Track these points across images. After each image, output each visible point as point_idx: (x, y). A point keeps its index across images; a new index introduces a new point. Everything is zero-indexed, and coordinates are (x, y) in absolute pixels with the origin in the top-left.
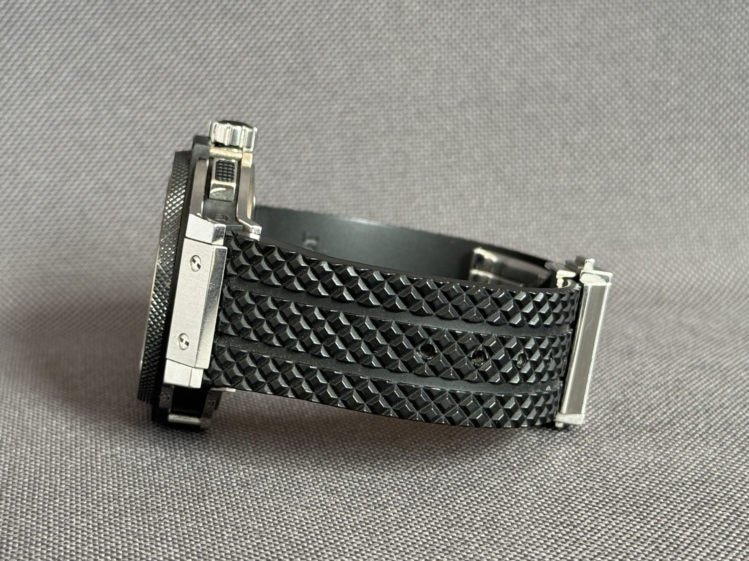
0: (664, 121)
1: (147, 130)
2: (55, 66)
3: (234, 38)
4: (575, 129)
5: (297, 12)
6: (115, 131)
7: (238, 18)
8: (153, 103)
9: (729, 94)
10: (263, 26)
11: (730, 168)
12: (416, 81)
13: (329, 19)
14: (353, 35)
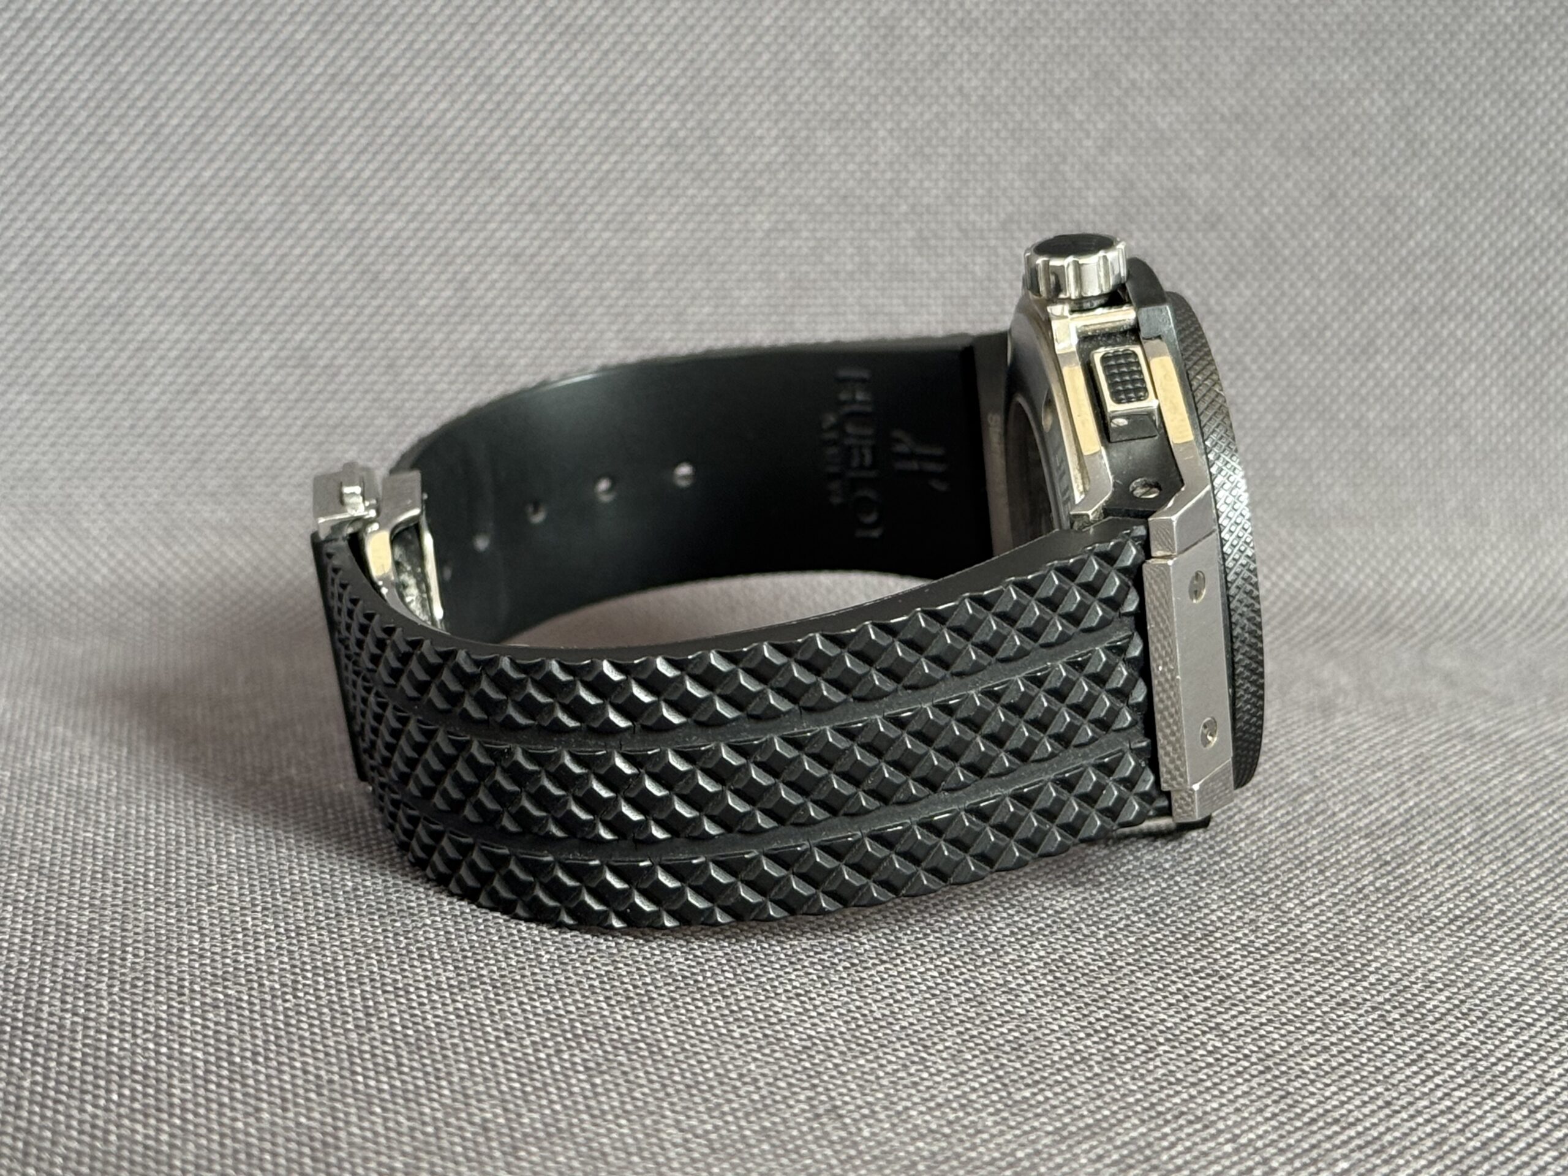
0: (1402, 277)
1: (387, 247)
2: (214, 113)
3: (566, 72)
4: (1226, 285)
5: (692, 28)
6: (324, 247)
7: (575, 37)
8: (402, 195)
9: (1531, 228)
10: (623, 53)
11: (1529, 375)
12: (919, 175)
13: (753, 45)
14: (800, 79)
